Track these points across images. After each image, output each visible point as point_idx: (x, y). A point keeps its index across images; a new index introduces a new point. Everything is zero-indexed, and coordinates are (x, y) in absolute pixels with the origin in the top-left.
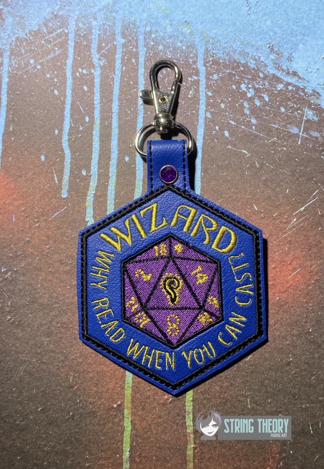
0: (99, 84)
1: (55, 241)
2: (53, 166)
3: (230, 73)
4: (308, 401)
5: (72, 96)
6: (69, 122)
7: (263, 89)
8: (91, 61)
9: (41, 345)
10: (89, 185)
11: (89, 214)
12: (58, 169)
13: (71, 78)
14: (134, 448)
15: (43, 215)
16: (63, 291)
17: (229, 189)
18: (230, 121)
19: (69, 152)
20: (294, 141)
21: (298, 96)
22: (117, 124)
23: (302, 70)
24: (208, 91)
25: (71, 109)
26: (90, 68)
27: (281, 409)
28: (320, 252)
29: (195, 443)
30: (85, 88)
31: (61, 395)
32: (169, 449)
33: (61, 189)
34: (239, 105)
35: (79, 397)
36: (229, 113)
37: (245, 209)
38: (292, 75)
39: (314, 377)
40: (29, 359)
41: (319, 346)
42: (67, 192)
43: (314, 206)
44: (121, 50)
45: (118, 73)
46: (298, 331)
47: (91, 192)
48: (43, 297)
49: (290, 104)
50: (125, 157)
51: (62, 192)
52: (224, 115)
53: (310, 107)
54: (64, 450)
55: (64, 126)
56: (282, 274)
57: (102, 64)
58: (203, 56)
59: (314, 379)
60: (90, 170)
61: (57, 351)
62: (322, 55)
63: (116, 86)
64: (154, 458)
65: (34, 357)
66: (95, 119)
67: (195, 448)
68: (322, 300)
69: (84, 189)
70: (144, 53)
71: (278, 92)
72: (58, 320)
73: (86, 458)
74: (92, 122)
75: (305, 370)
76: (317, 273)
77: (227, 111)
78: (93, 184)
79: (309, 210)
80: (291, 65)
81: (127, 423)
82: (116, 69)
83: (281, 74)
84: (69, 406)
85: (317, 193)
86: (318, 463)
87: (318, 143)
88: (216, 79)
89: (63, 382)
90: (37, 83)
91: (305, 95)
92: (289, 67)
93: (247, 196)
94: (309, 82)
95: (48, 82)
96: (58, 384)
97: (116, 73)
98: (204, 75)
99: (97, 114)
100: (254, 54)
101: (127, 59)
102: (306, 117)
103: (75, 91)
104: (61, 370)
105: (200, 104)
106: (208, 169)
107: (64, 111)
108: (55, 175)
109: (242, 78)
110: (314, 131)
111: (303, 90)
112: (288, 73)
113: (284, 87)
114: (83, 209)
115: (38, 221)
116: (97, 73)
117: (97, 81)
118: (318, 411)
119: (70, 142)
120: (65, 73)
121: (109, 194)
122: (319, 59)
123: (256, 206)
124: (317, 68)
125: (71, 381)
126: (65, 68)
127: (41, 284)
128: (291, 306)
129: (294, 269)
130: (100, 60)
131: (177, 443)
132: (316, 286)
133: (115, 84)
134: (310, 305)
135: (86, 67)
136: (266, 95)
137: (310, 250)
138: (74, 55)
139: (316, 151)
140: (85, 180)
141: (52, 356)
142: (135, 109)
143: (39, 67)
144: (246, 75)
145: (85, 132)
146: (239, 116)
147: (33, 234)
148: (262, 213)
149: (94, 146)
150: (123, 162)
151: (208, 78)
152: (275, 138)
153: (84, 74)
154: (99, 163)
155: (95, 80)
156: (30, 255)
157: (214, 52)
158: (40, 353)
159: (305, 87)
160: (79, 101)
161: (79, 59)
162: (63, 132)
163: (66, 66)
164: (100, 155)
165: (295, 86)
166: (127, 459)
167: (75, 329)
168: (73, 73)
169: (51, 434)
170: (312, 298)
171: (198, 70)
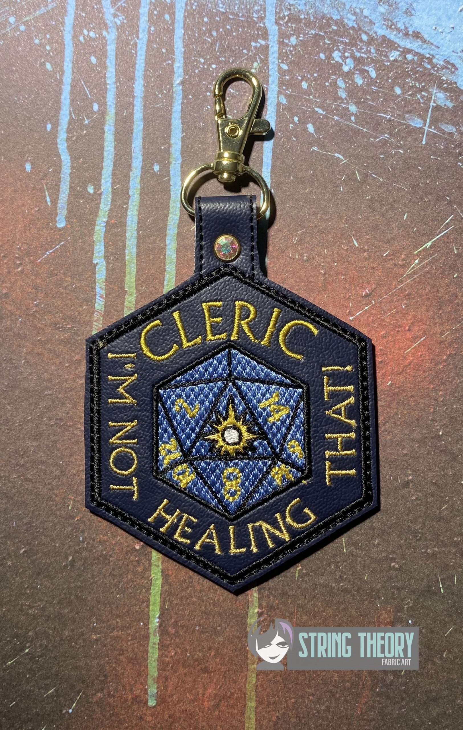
0: (113, 53)
1: (47, 295)
2: (43, 179)
3: (316, 35)
4: (437, 543)
5: (73, 72)
6: (68, 112)
7: (367, 59)
8: (102, 19)
9: (25, 452)
10: (98, 208)
11: (99, 252)
12: (51, 184)
13: (71, 44)
14: (166, 611)
15: (28, 254)
16: (59, 371)
17: (315, 213)
18: (317, 109)
19: (69, 157)
20: (416, 139)
21: (421, 70)
22: (141, 115)
23: (429, 29)
24: (282, 62)
25: (72, 92)
26: (100, 29)
27: (395, 555)
28: (455, 311)
29: (260, 606)
30: (93, 60)
31: (55, 530)
32: (220, 614)
33: (57, 215)
34: (330, 84)
35: (83, 532)
36: (314, 97)
37: (339, 246)
38: (413, 37)
39: (446, 506)
40: (7, 475)
41: (454, 458)
42: (66, 218)
43: (446, 240)
44: (148, 1)
45: (143, 36)
46: (422, 434)
47: (102, 219)
48: (28, 379)
49: (409, 83)
50: (153, 164)
51: (57, 219)
52: (306, 100)
53: (440, 86)
54: (60, 614)
55: (60, 118)
56: (397, 346)
57: (119, 23)
58: (274, 9)
59: (446, 509)
60: (101, 185)
61: (49, 461)
62: (458, 7)
63: (141, 55)
64: (197, 628)
65: (14, 470)
66: (108, 108)
67: (260, 614)
68: (458, 386)
69: (90, 214)
70: (184, 5)
71: (391, 64)
72: (51, 414)
73: (93, 626)
74: (103, 112)
75: (432, 495)
76: (451, 344)
77: (311, 94)
78: (105, 206)
79: (439, 247)
80: (411, 22)
81: (156, 573)
82: (141, 31)
83: (395, 35)
84: (66, 547)
85: (451, 220)
86: (452, 640)
87: (452, 142)
88: (294, 43)
89: (57, 510)
90: (19, 53)
91: (433, 68)
92: (407, 25)
93: (342, 226)
94: (439, 48)
95: (37, 50)
96: (50, 513)
97: (141, 36)
98: (276, 38)
99: (111, 100)
100: (354, 6)
101: (156, 15)
102: (434, 102)
103: (78, 64)
104: (55, 491)
105: (270, 82)
106: (282, 183)
107: (60, 94)
108: (47, 193)
109: (334, 42)
110: (447, 123)
111: (430, 61)
112: (407, 34)
113: (400, 55)
114: (90, 245)
115: (21, 264)
116: (111, 36)
117: (111, 49)
118: (452, 558)
119: (70, 142)
120: (63, 37)
121: (129, 222)
122: (455, 12)
123: (356, 240)
124: (452, 26)
125: (70, 508)
126: (62, 29)
127: (25, 359)
128: (410, 395)
129: (415, 338)
130: (115, 16)
131: (232, 605)
132: (449, 364)
133: (139, 53)
134: (441, 393)
135: (94, 28)
136: (371, 69)
137: (440, 309)
138: (77, 10)
139: (450, 154)
140: (92, 200)
141: (41, 469)
142: (169, 92)
143: (22, 28)
144: (340, 37)
145: (92, 127)
146: (330, 100)
147: (14, 283)
148: (365, 251)
149: (106, 149)
150: (150, 173)
151: (281, 43)
152: (386, 135)
153: (90, 38)
154: (114, 174)
155: (108, 48)
156: (9, 315)
158: (23, 465)
159: (433, 56)
160: (83, 80)
161: (84, 15)
162: (59, 128)
163: (63, 27)
164: (115, 163)
165: (416, 54)
166: (155, 630)
167: (77, 428)
168: (75, 37)
169: (40, 590)
170: (442, 383)
171: (267, 30)
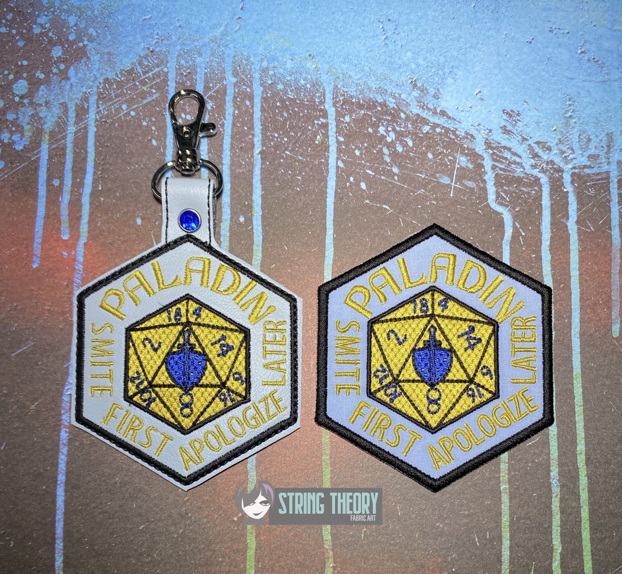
2: (152, 231)
3: (365, 114)
5: (174, 146)
7: (405, 132)
14: (260, 570)
18: (367, 171)
20: (445, 193)
21: (448, 140)
22: (229, 178)
23: (452, 108)
24: (339, 136)
29: (335, 562)
34: (378, 152)
36: (365, 162)
38: (440, 115)
44: (233, 91)
45: (229, 118)
49: (438, 150)
50: (239, 217)
52: (359, 164)
53: (463, 153)
57: (210, 108)
58: (332, 96)
63: (227, 133)
66: (202, 173)
67: (335, 568)
70: (261, 94)
71: (424, 135)
77: (363, 159)
80: (438, 104)
81: (250, 539)
82: (227, 114)
83: (427, 114)
87: (474, 195)
88: (348, 121)
91: (457, 138)
92: (435, 106)
94: (460, 123)
97: (227, 117)
98: (334, 117)
100: (394, 92)
101: (239, 102)
102: (458, 164)
105: (330, 151)
110: (469, 180)
111: (454, 132)
112: (435, 113)
113: (430, 129)
118: (485, 519)
120: (165, 120)
122: (472, 95)
124: (470, 106)
126: (165, 113)
133: (226, 131)
135: (190, 112)
136: (409, 140)
139: (472, 204)
142: (250, 160)
143: (133, 113)
144: (384, 116)
146: (378, 164)
150: (237, 224)
151: (338, 122)
152: (422, 190)
157: (345, 90)
159: (456, 129)
165: (443, 128)
171: (326, 111)
